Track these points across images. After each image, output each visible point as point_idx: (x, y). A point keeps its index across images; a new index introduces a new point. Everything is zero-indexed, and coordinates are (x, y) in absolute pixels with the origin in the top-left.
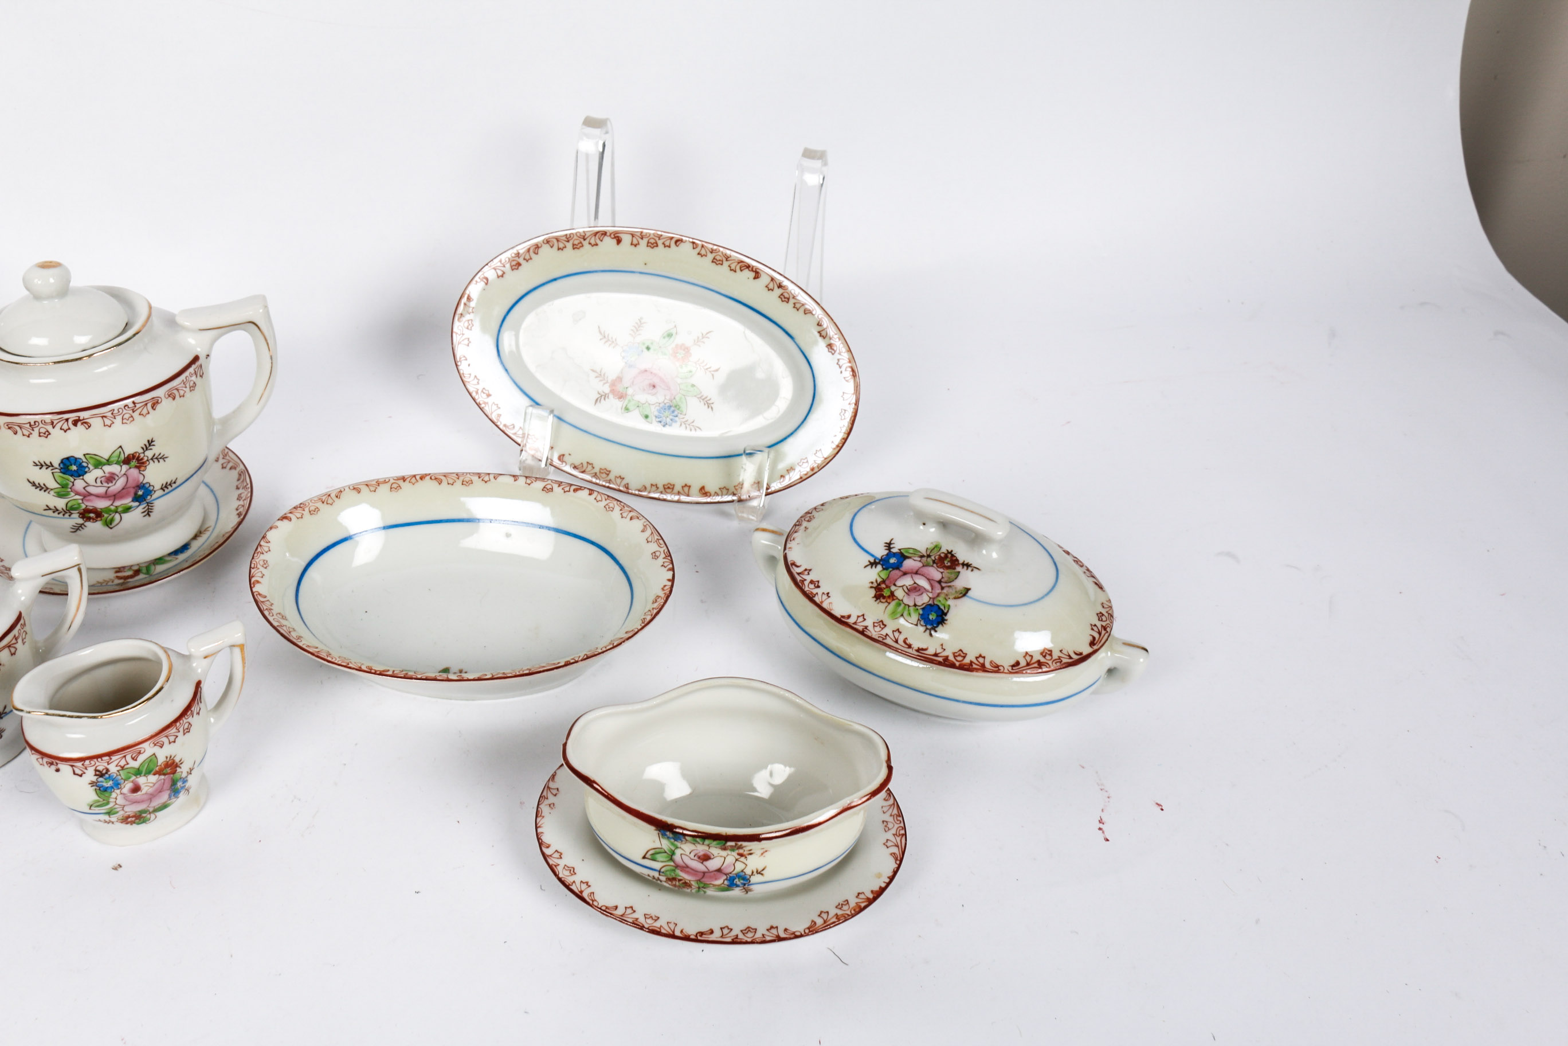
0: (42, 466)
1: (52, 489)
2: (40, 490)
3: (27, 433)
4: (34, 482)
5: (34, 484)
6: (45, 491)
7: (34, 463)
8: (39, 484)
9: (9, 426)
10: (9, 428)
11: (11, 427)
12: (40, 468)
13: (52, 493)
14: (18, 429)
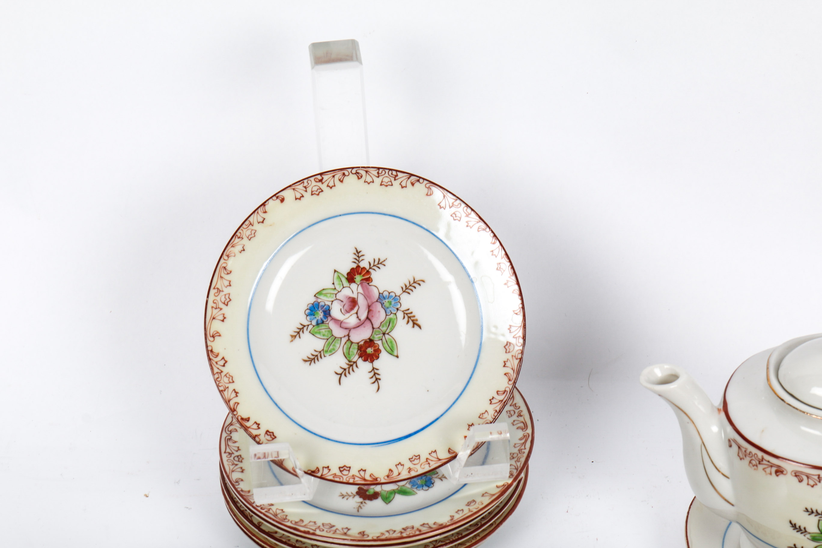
0: (812, 512)
1: (809, 533)
2: (798, 531)
3: (811, 483)
4: (795, 525)
5: (794, 526)
6: (802, 533)
7: (806, 509)
8: (800, 527)
9: (797, 474)
10: (796, 476)
11: (798, 476)
12: (809, 515)
13: (808, 536)
14: (805, 478)
